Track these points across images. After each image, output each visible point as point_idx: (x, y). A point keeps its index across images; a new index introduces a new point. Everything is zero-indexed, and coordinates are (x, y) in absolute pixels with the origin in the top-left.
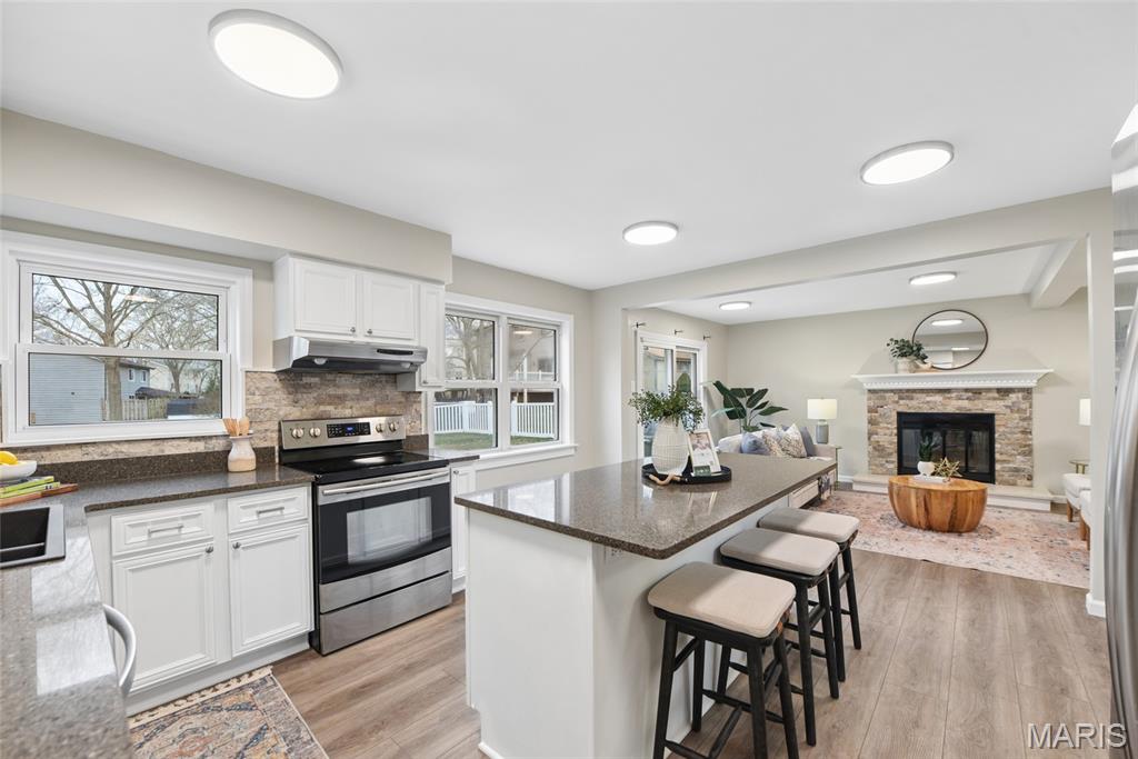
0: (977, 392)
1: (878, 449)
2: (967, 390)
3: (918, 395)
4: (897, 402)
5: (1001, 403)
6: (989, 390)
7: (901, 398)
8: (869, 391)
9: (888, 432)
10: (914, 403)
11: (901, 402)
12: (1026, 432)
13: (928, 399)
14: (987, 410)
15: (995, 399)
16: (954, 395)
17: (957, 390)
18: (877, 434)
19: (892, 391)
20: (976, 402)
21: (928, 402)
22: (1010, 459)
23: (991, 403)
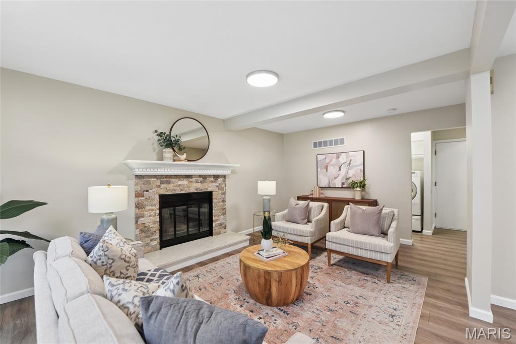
0: (204, 177)
1: (144, 231)
2: (200, 176)
3: (173, 180)
4: (159, 186)
5: (215, 184)
6: (210, 176)
7: (162, 183)
8: (137, 176)
9: (153, 213)
10: (171, 186)
11: (163, 186)
12: (224, 201)
13: (180, 183)
14: (210, 189)
15: (212, 182)
16: (194, 179)
17: (195, 176)
18: (143, 217)
19: (155, 176)
20: (204, 184)
21: (180, 185)
22: (218, 218)
23: (211, 185)
